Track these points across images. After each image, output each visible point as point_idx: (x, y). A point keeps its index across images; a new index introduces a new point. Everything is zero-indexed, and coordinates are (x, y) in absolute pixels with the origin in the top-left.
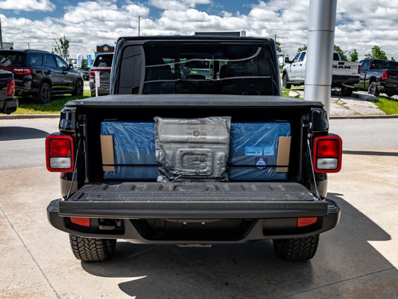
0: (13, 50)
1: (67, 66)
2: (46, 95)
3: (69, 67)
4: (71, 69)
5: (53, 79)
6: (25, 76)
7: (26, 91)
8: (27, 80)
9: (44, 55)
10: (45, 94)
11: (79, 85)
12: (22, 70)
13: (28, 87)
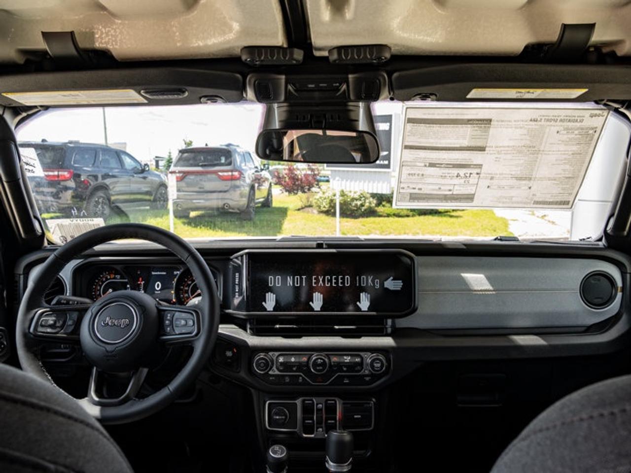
0: (45, 143)
1: (141, 168)
2: (100, 211)
3: (143, 168)
4: (147, 171)
5: (113, 186)
6: (62, 183)
7: (62, 206)
8: (66, 188)
9: (98, 150)
10: (98, 209)
11: (161, 194)
12: (56, 173)
13: (67, 200)
